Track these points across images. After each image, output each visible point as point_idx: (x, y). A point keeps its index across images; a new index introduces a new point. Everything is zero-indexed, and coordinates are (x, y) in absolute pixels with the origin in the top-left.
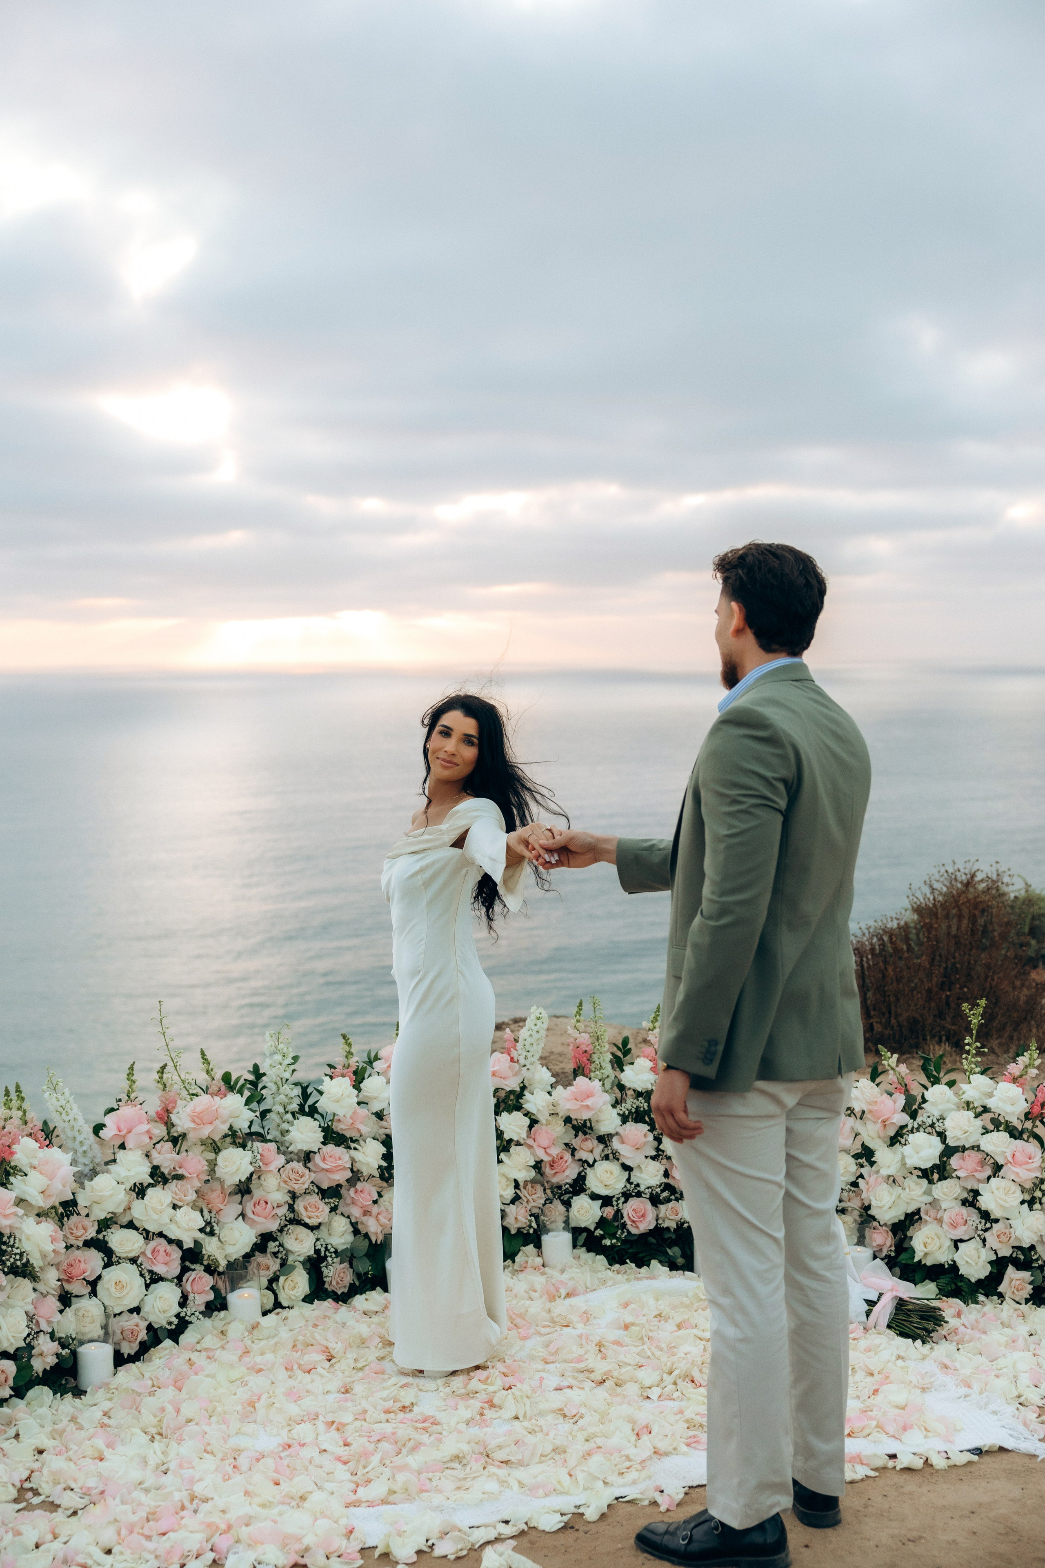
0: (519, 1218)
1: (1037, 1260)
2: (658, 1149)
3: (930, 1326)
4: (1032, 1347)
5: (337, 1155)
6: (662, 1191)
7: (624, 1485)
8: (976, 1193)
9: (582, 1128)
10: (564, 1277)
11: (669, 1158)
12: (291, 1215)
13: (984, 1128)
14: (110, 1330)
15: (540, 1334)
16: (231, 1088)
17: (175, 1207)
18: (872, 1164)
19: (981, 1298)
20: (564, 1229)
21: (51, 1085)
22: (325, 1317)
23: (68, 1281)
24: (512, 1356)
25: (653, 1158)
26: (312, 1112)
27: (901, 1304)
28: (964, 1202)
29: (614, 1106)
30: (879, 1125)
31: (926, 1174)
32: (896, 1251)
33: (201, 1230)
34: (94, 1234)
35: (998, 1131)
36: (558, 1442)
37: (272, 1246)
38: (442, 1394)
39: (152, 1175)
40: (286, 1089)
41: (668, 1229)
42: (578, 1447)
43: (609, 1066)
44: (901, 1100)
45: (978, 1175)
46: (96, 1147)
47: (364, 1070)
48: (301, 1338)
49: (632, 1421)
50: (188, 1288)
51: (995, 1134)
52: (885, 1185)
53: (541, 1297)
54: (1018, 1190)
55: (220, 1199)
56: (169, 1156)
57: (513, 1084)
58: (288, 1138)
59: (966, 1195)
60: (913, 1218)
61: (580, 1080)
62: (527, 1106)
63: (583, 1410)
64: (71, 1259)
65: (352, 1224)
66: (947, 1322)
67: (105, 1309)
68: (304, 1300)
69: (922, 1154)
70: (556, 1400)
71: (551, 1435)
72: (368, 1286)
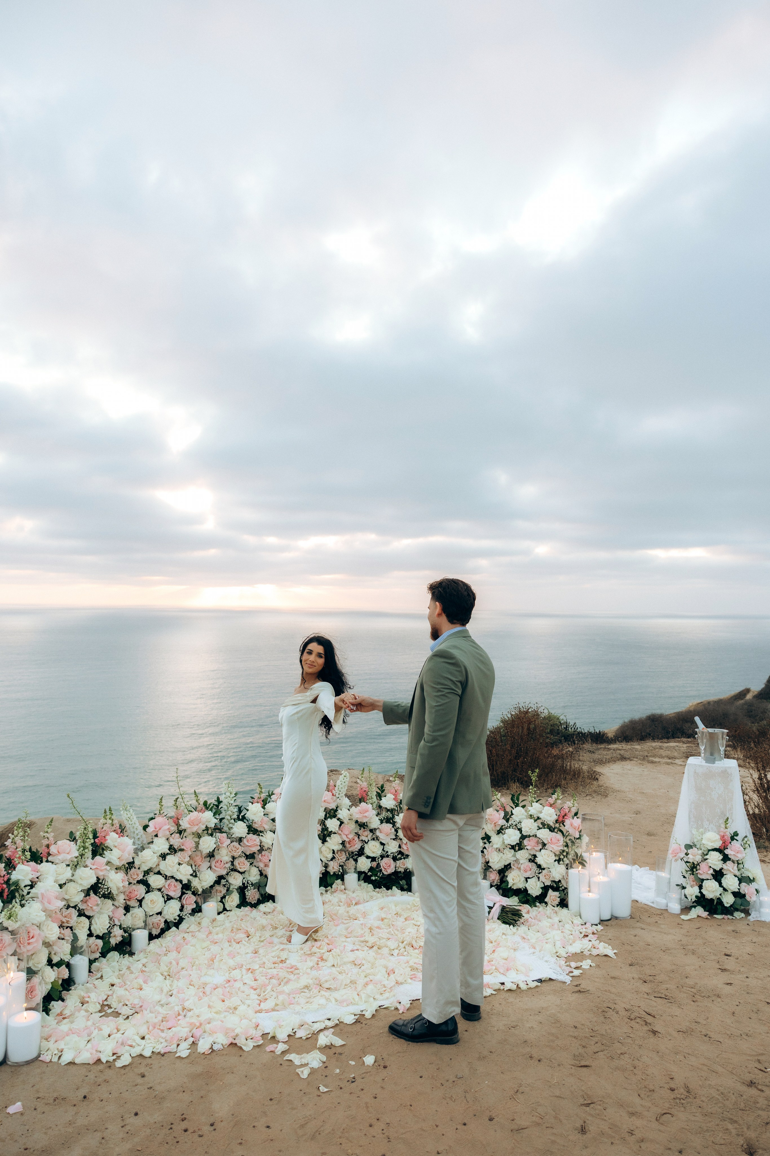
0: (334, 867)
1: (563, 887)
2: (396, 835)
3: (516, 918)
4: (561, 928)
5: (254, 839)
6: (398, 855)
7: (383, 1000)
8: (535, 856)
9: (362, 825)
10: (354, 895)
11: (401, 839)
12: (232, 867)
13: (538, 827)
14: (147, 923)
15: (343, 923)
16: (207, 808)
17: (179, 864)
18: (490, 842)
19: (538, 904)
20: (354, 872)
21: (124, 808)
22: (246, 915)
23: (129, 900)
24: (331, 934)
25: (394, 839)
26: (243, 819)
27: (503, 908)
28: (530, 860)
29: (377, 816)
30: (493, 825)
31: (513, 847)
32: (500, 882)
33: (191, 875)
34: (142, 878)
35: (544, 828)
36: (352, 979)
37: (223, 882)
38: (299, 954)
39: (169, 849)
40: (231, 808)
41: (400, 872)
42: (361, 981)
43: (375, 797)
44: (502, 814)
45: (537, 848)
46: (144, 836)
47: (267, 799)
48: (235, 926)
49: (386, 967)
50: (184, 902)
51: (543, 830)
52: (495, 853)
53: (344, 905)
54: (554, 855)
55: (200, 860)
56: (178, 840)
57: (333, 806)
58: (232, 831)
59: (531, 857)
60: (508, 867)
61: (363, 804)
62: (339, 816)
63: (364, 962)
64: (131, 889)
65: (259, 871)
66: (523, 916)
67: (146, 913)
68: (236, 907)
69: (512, 838)
70: (351, 956)
71: (350, 974)
72: (266, 900)
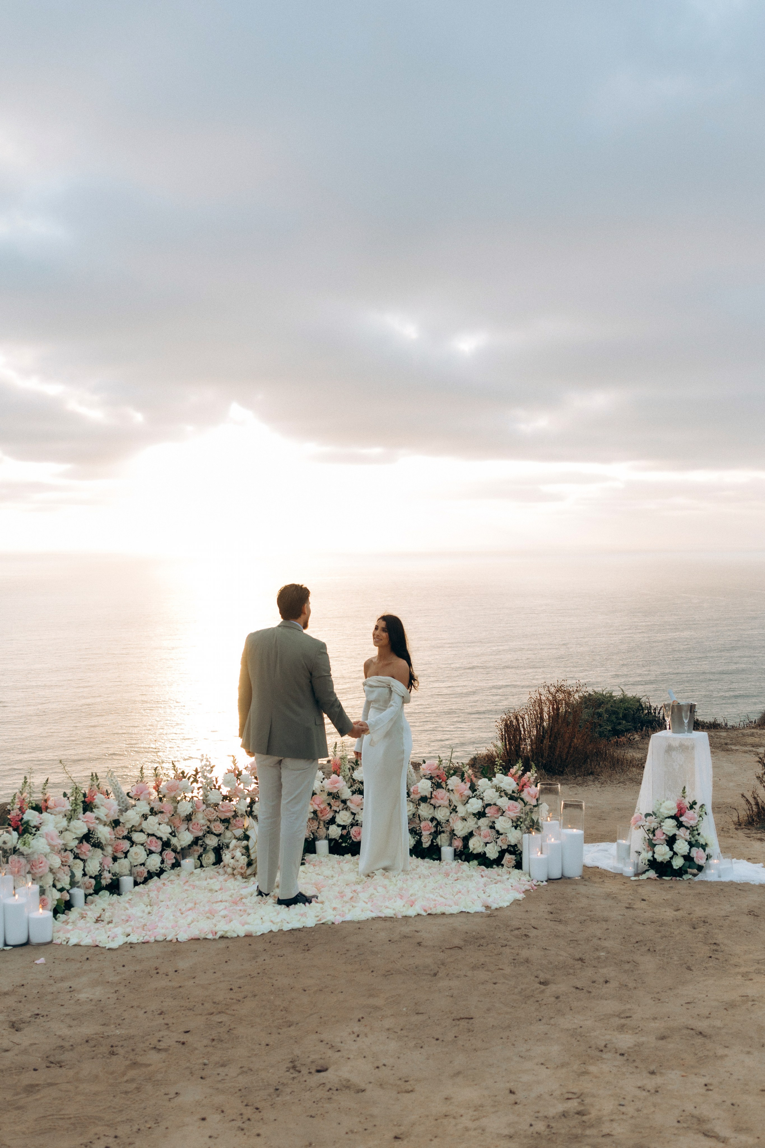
1: (518, 850)
5: (229, 806)
8: (494, 822)
9: (334, 796)
12: (209, 830)
13: (500, 796)
14: (133, 871)
16: (185, 777)
17: (159, 824)
18: (456, 812)
19: (494, 866)
20: (325, 839)
23: (116, 852)
26: (219, 788)
28: (490, 827)
29: (349, 787)
30: (460, 796)
31: (477, 816)
32: (464, 848)
33: (170, 834)
34: (126, 834)
35: (505, 797)
37: (200, 842)
39: (150, 811)
43: (348, 770)
44: (470, 785)
45: (496, 816)
46: (128, 799)
50: (165, 857)
52: (460, 821)
54: (511, 821)
55: (179, 822)
56: (158, 804)
58: (208, 798)
59: (491, 824)
60: (470, 835)
61: (335, 776)
64: (117, 843)
65: (233, 834)
67: (131, 863)
69: (475, 807)
